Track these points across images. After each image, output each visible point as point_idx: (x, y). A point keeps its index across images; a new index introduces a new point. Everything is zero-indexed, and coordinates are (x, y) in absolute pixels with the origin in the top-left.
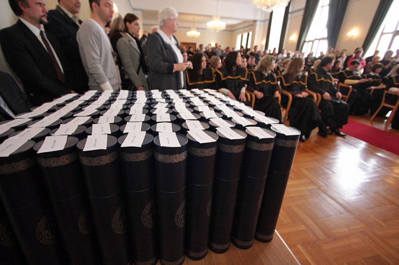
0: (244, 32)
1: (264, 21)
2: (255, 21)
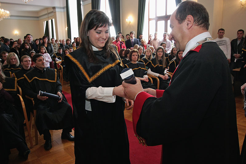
0: (49, 18)
1: (63, 8)
2: (54, 8)
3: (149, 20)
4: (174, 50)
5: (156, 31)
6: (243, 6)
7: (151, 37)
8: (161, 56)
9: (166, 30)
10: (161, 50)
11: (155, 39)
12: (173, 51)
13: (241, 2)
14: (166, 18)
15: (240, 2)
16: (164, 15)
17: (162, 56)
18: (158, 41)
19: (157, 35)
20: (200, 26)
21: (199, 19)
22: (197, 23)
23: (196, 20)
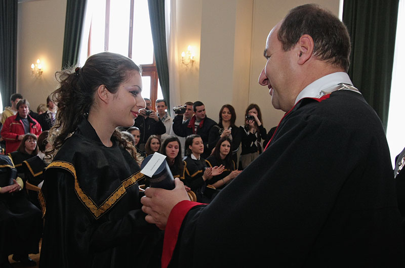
12: (152, 145)
20: (327, 60)
21: (326, 47)
22: (320, 55)
23: (319, 48)
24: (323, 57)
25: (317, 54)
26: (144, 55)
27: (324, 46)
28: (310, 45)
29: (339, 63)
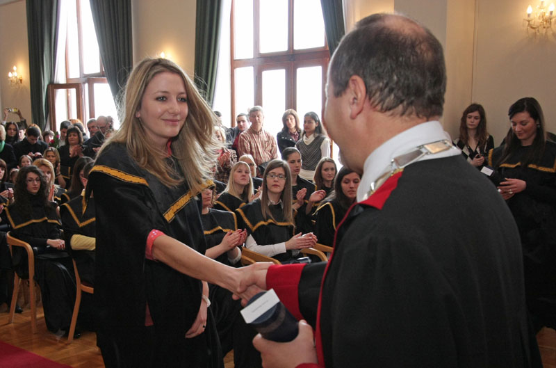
3: (234, 64)
4: (326, 170)
5: (258, 100)
6: (533, 31)
7: (242, 124)
8: (279, 190)
9: (291, 102)
10: (280, 171)
11: (254, 131)
12: (323, 172)
13: (530, 19)
14: (291, 60)
15: (527, 18)
16: (283, 47)
17: (283, 191)
18: (263, 136)
19: (261, 118)
20: (391, 112)
21: (386, 90)
22: (377, 105)
23: (374, 95)
24: (382, 106)
25: (373, 102)
26: (313, 34)
27: (382, 90)
28: (361, 91)
29: (411, 114)
